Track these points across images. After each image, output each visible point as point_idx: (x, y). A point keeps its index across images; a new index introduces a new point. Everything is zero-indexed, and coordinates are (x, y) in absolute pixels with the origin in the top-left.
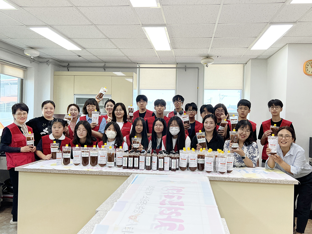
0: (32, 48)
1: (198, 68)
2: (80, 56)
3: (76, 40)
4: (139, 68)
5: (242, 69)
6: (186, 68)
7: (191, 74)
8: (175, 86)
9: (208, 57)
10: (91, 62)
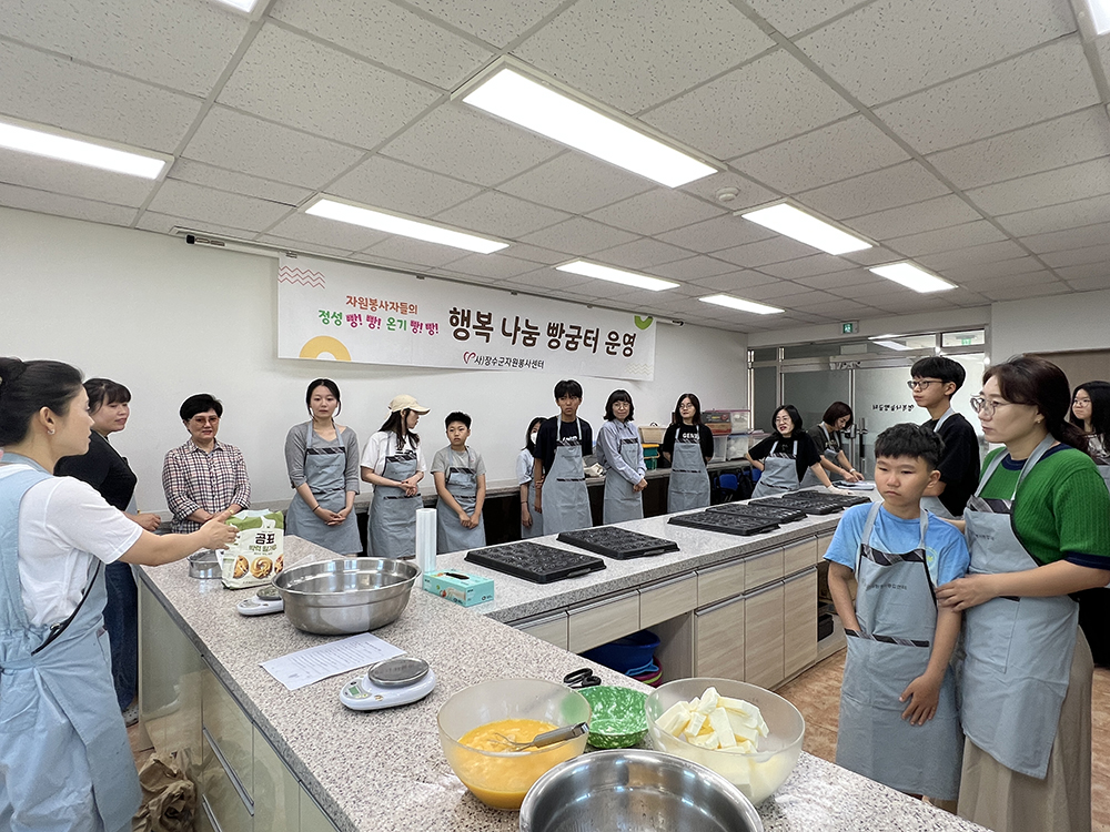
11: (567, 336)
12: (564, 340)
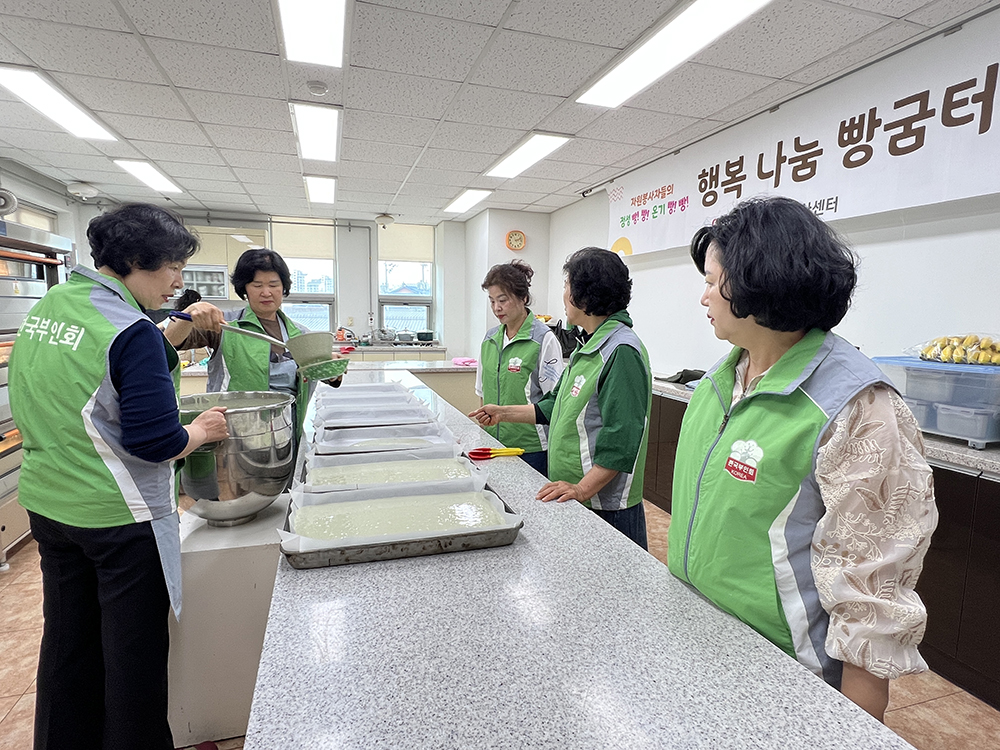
0: (82, 182)
1: (368, 227)
2: (168, 199)
3: (178, 180)
4: (271, 222)
5: (432, 232)
6: (350, 227)
7: (359, 235)
8: (333, 253)
9: (385, 215)
10: (183, 208)
11: (888, 128)
12: (881, 140)
